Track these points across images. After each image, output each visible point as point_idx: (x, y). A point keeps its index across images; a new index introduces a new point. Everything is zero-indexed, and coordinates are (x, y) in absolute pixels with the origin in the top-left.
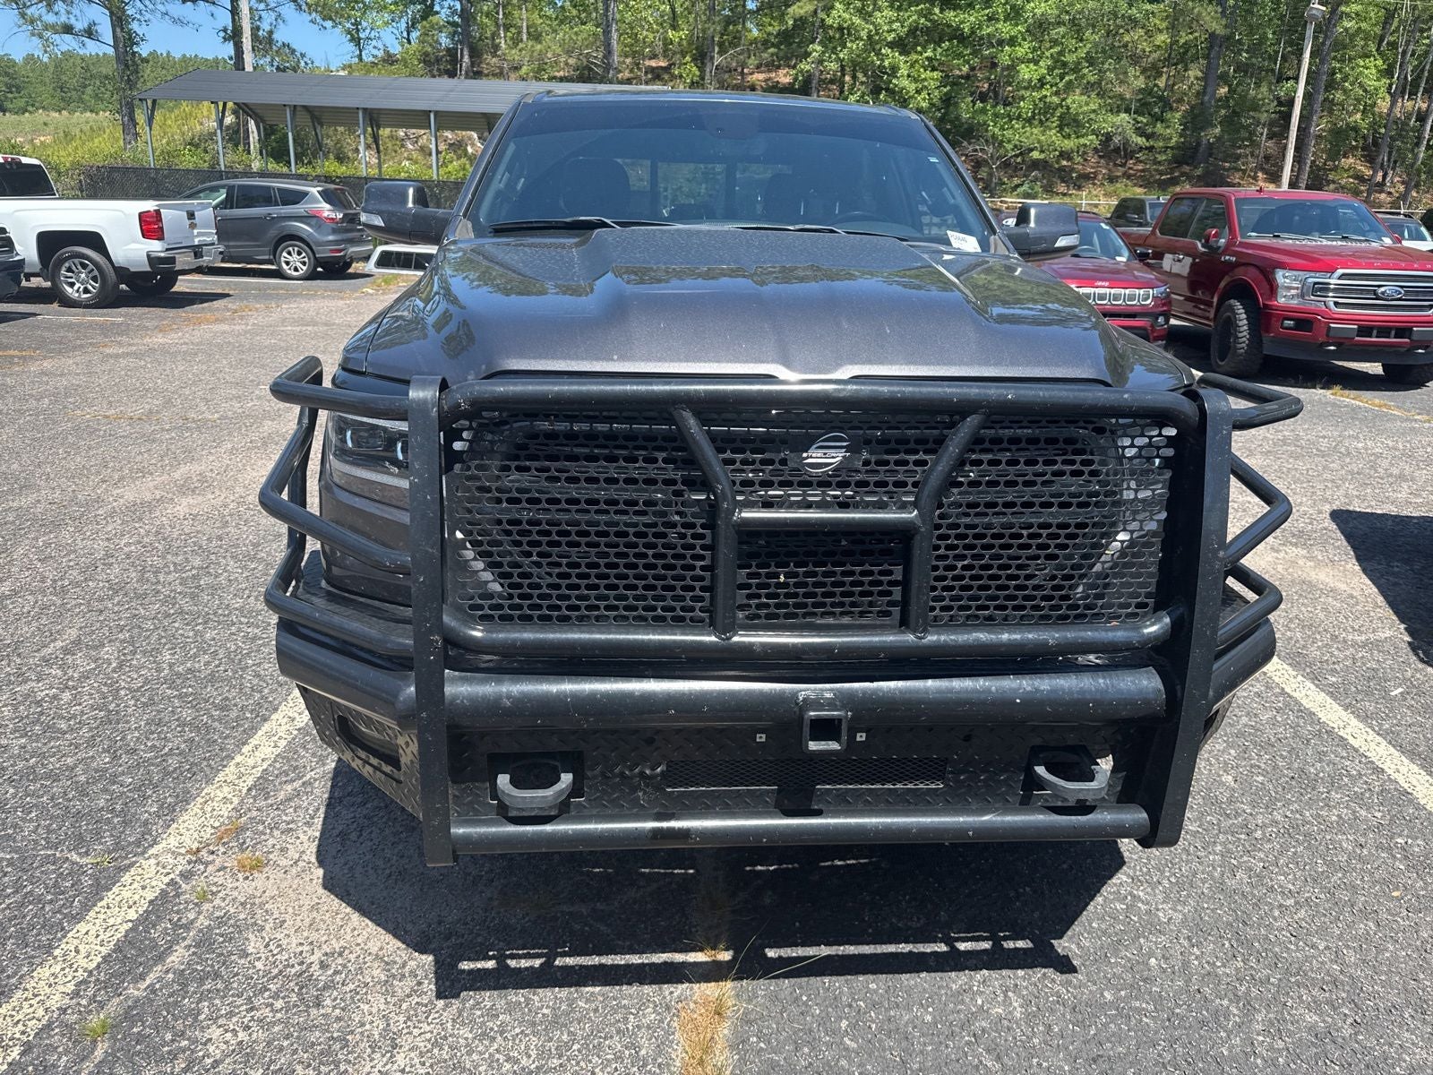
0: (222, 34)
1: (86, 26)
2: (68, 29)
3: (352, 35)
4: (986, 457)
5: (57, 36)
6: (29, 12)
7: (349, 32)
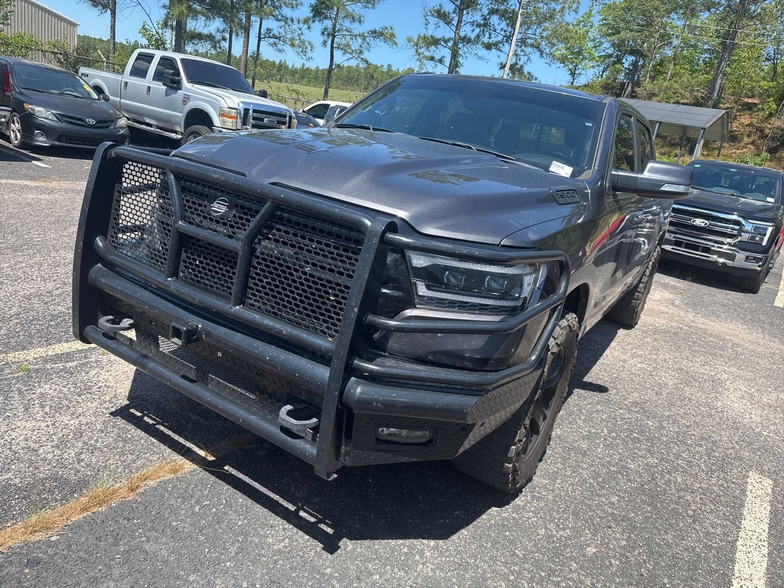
0: (500, 66)
1: (440, 58)
2: (432, 59)
3: (571, 71)
4: (283, 228)
5: (427, 61)
6: (419, 50)
7: (570, 70)
